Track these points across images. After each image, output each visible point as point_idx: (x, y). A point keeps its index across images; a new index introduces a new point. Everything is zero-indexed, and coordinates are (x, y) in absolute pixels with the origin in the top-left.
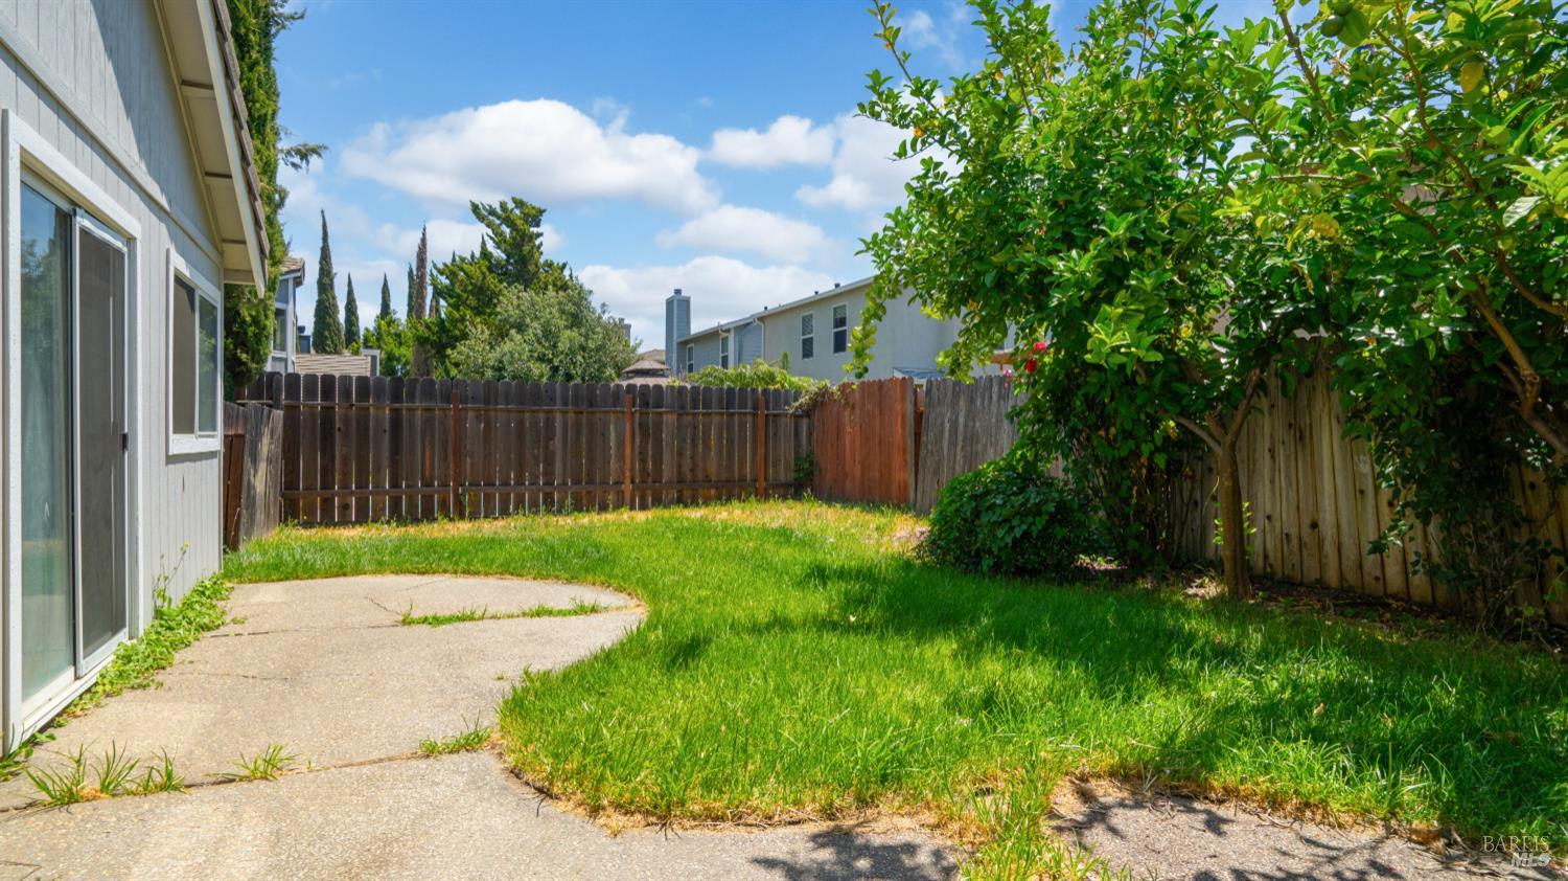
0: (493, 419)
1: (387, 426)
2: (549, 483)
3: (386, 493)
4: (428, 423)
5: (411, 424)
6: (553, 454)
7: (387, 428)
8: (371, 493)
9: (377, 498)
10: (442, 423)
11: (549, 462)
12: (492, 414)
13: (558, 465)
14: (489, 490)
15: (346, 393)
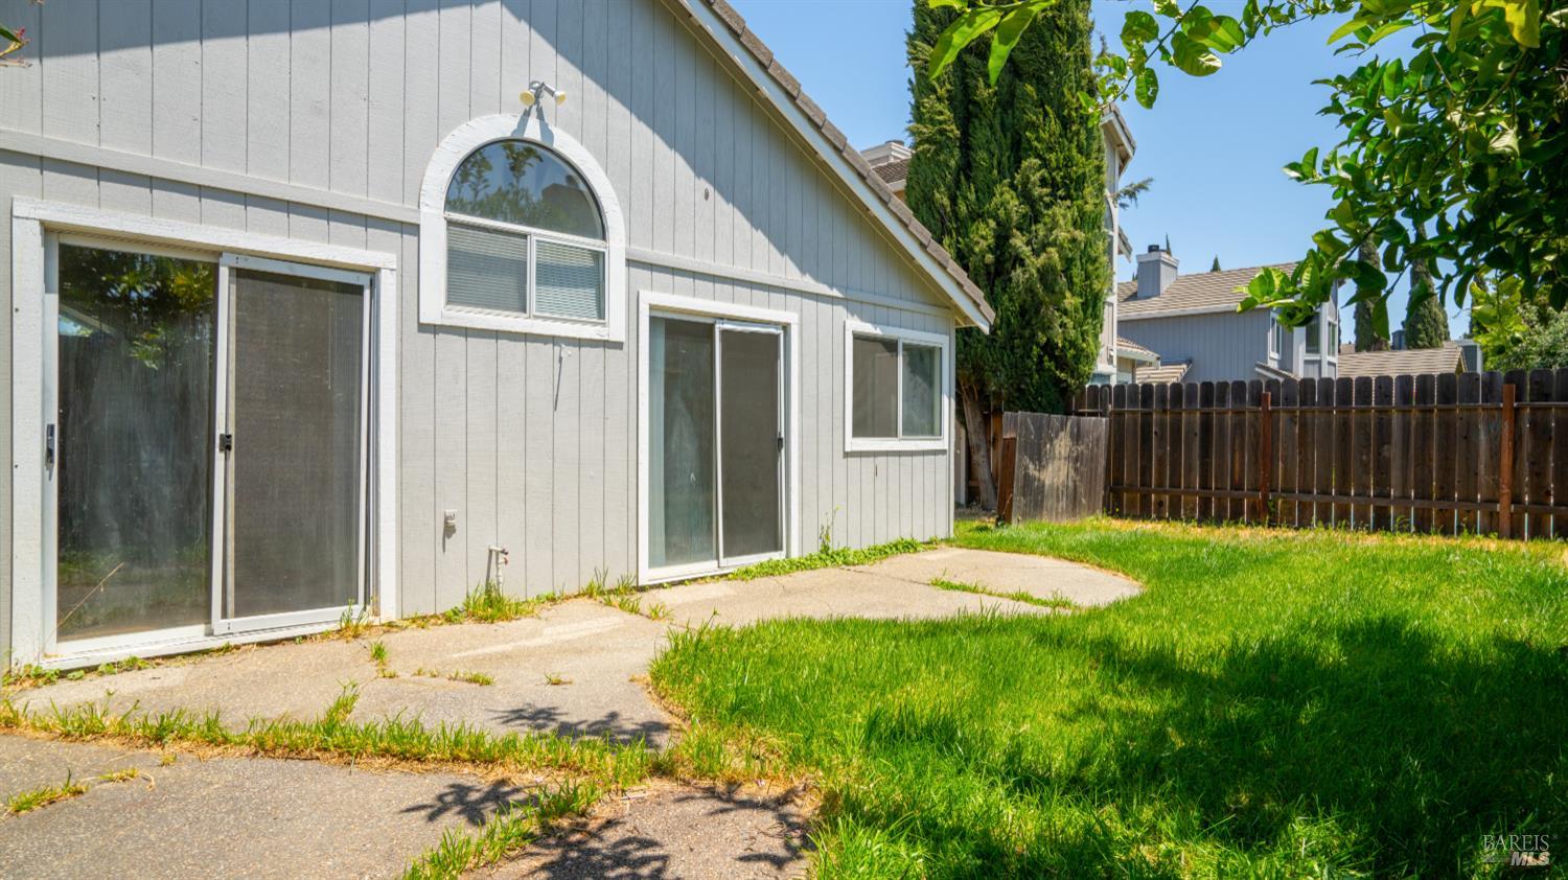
0: (1309, 421)
1: (1198, 430)
2: (1383, 494)
3: (1196, 494)
4: (1239, 427)
5: (1222, 428)
6: (1388, 461)
7: (1198, 431)
8: (1183, 492)
9: (1189, 498)
10: (1253, 426)
11: (1382, 468)
12: (1309, 415)
13: (1395, 475)
14: (1306, 498)
15: (1163, 400)
